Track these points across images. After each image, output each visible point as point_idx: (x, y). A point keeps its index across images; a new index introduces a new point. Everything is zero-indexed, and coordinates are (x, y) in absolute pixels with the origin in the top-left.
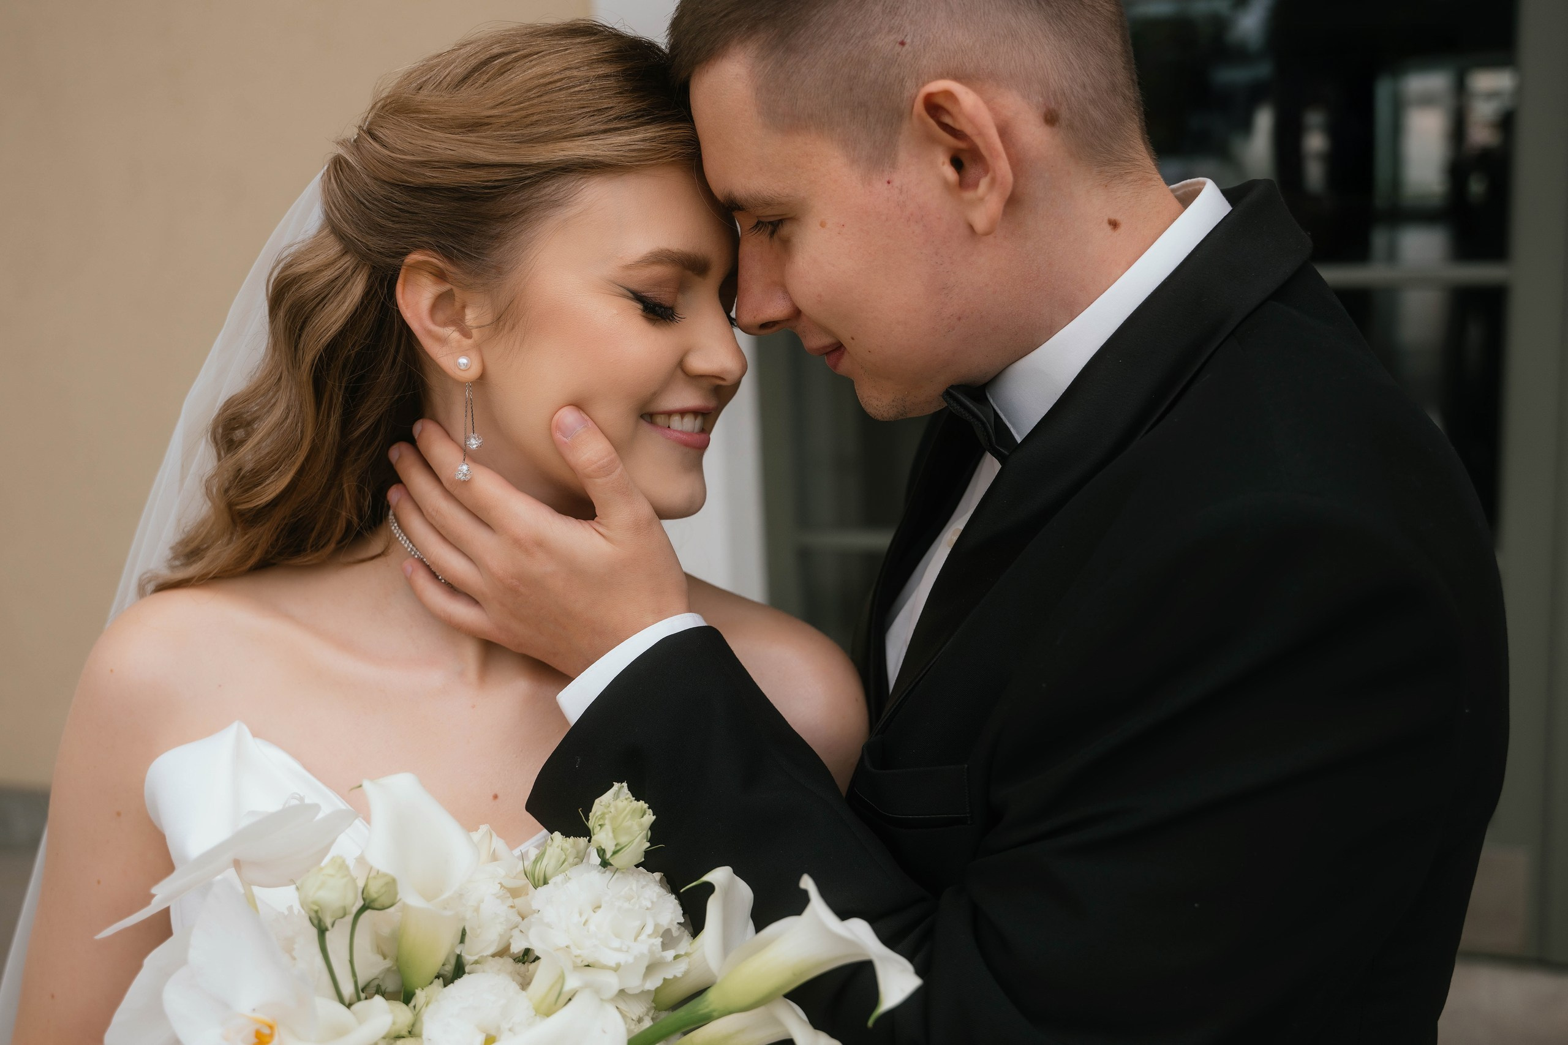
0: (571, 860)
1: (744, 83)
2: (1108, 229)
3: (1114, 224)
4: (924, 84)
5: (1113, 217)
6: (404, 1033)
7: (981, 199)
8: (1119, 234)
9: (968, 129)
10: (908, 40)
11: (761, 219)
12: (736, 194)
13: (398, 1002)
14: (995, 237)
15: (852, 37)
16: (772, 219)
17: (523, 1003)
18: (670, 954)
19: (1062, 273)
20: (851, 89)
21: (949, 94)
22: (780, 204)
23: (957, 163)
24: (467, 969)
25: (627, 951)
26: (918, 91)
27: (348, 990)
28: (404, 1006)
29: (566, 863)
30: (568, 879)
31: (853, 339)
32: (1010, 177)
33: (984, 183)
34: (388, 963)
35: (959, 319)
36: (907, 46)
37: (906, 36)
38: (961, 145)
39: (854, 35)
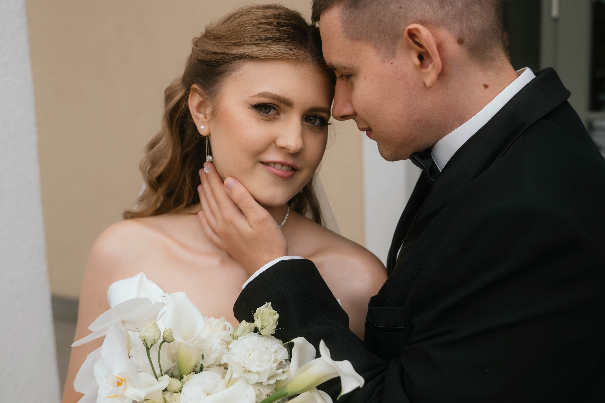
0: (247, 331)
1: (338, 19)
2: (483, 88)
3: (486, 86)
4: (408, 25)
5: (486, 83)
6: (178, 390)
7: (429, 73)
8: (488, 90)
9: (424, 44)
10: (403, 6)
11: (343, 74)
12: (333, 63)
13: (177, 379)
14: (435, 88)
15: (381, 4)
16: (346, 74)
17: (223, 383)
18: (280, 371)
19: (461, 105)
20: (379, 25)
21: (417, 30)
22: (349, 69)
23: (421, 57)
24: (204, 369)
25: (261, 367)
26: (406, 28)
27: (158, 372)
28: (179, 381)
29: (245, 332)
30: (245, 338)
31: (375, 126)
32: (441, 65)
33: (430, 66)
34: (174, 364)
35: (418, 121)
36: (402, 9)
37: (403, 4)
38: (422, 50)
39: (382, 3)
